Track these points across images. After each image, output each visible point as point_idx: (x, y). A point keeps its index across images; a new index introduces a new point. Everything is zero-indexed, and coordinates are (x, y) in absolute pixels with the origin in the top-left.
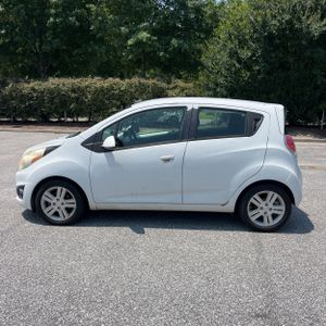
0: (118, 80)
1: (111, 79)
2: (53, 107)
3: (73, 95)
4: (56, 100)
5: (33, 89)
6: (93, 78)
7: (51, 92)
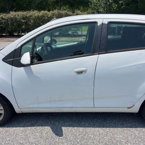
0: (46, 11)
1: (43, 11)
2: (14, 28)
3: (23, 21)
4: (15, 24)
5: (2, 18)
6: (33, 11)
7: (12, 19)
